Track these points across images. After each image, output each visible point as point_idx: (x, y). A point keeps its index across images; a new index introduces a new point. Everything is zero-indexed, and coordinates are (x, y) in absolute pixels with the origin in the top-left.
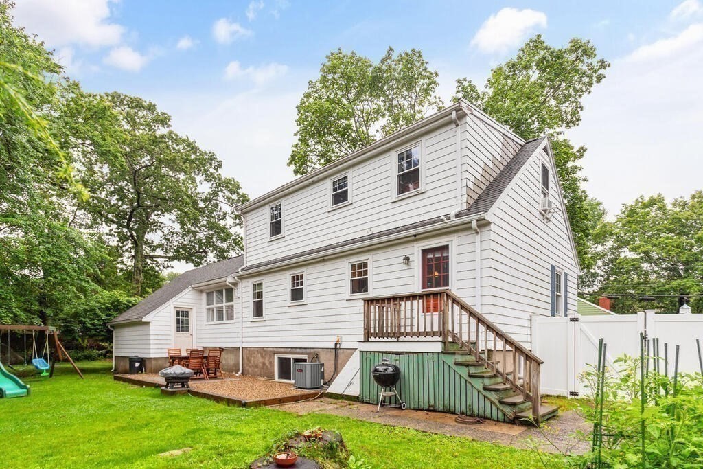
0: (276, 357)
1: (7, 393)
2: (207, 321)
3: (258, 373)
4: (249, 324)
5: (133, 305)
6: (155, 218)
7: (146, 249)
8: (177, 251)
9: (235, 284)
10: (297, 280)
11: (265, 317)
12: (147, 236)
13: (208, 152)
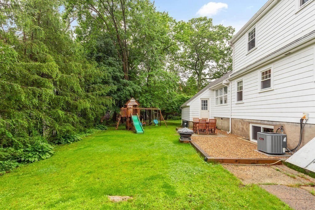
0: (251, 125)
1: (138, 132)
2: (216, 105)
3: (240, 134)
4: (235, 106)
5: (189, 99)
6: (206, 63)
7: (203, 76)
8: (214, 75)
9: (228, 84)
10: (267, 74)
11: (244, 101)
12: (203, 71)
13: (228, 27)
